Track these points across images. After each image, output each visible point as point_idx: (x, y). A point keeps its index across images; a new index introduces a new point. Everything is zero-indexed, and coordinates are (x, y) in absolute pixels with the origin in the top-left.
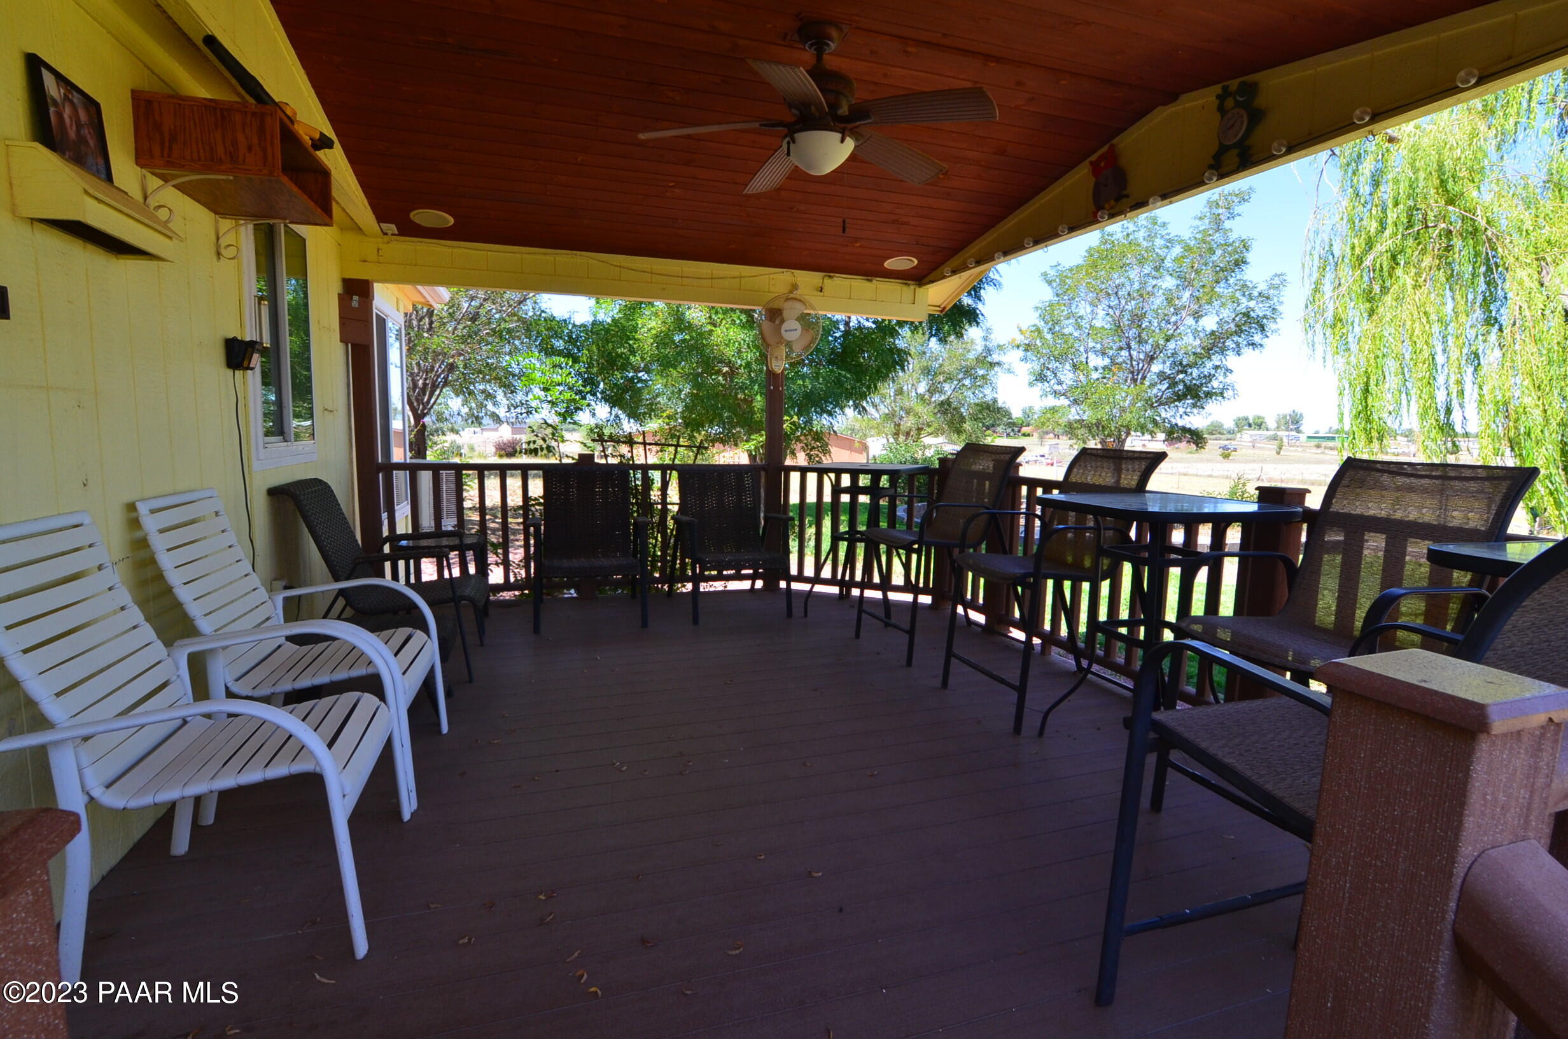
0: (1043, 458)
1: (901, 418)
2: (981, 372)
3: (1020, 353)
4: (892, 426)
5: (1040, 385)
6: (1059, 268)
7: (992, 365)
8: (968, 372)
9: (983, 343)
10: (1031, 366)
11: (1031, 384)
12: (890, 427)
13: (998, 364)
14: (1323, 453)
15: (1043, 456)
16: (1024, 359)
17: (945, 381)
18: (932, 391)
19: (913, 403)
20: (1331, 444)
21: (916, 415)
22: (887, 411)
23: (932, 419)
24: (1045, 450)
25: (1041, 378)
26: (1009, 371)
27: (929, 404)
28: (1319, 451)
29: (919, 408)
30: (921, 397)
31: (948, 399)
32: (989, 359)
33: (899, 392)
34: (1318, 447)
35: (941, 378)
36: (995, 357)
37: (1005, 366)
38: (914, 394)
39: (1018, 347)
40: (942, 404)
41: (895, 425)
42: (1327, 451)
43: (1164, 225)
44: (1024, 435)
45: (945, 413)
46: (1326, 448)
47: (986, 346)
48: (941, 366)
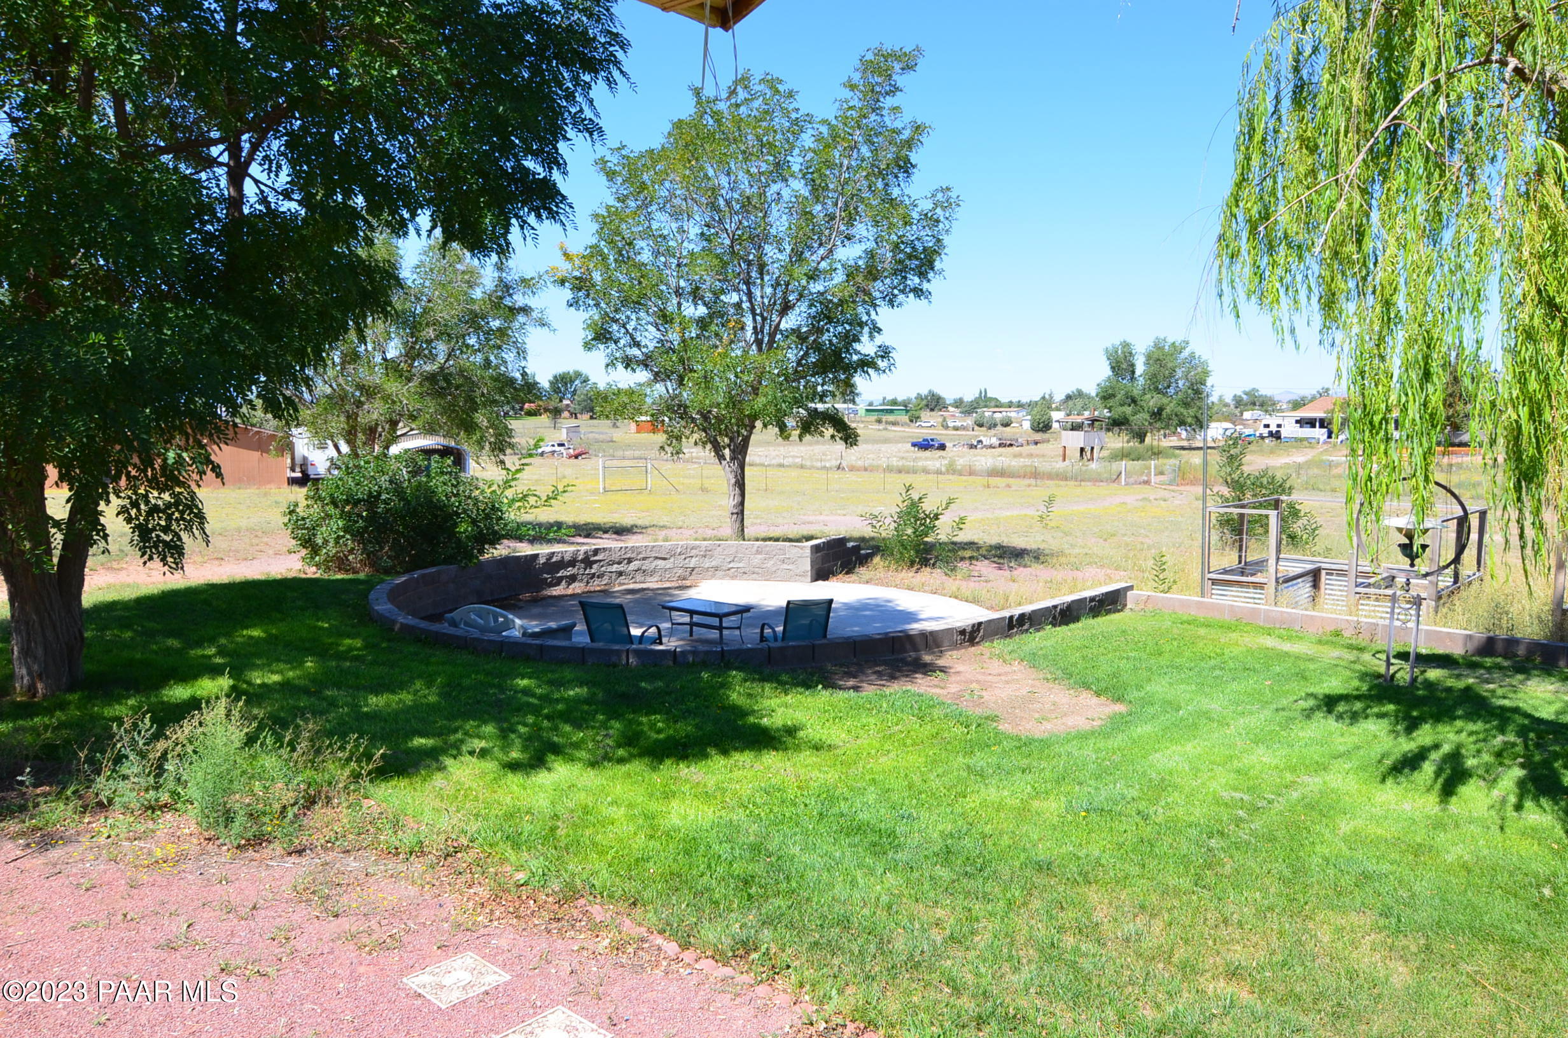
0: (562, 448)
1: (359, 404)
2: (496, 324)
3: (567, 294)
4: (343, 419)
5: (602, 347)
6: (624, 152)
7: (514, 311)
8: (474, 320)
9: (496, 275)
10: (586, 315)
11: (588, 346)
12: (338, 423)
13: (525, 310)
14: (886, 429)
15: (563, 445)
16: (573, 304)
17: (437, 338)
18: (411, 354)
19: (377, 377)
20: (891, 418)
21: (387, 398)
22: (329, 391)
23: (418, 406)
24: (563, 435)
25: (601, 336)
26: (543, 324)
27: (409, 380)
28: (881, 427)
29: (393, 387)
30: (390, 366)
31: (442, 368)
32: (508, 302)
33: (352, 357)
34: (879, 421)
35: (430, 333)
36: (519, 300)
37: (534, 314)
38: (378, 359)
39: (562, 282)
40: (431, 378)
41: (348, 417)
42: (890, 427)
43: (791, 95)
44: (530, 414)
45: (439, 394)
46: (887, 423)
47: (501, 279)
48: (426, 311)
